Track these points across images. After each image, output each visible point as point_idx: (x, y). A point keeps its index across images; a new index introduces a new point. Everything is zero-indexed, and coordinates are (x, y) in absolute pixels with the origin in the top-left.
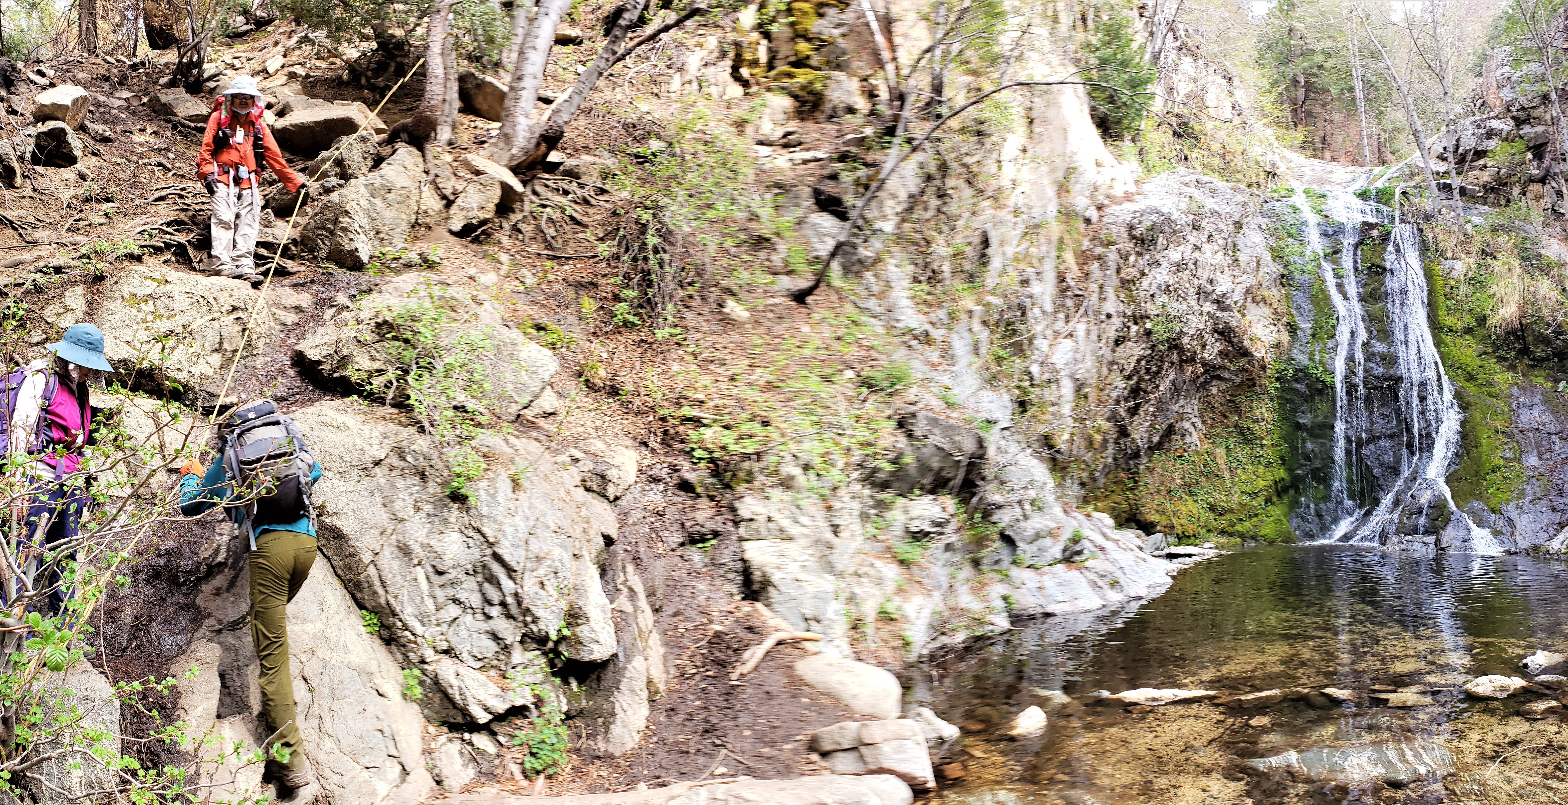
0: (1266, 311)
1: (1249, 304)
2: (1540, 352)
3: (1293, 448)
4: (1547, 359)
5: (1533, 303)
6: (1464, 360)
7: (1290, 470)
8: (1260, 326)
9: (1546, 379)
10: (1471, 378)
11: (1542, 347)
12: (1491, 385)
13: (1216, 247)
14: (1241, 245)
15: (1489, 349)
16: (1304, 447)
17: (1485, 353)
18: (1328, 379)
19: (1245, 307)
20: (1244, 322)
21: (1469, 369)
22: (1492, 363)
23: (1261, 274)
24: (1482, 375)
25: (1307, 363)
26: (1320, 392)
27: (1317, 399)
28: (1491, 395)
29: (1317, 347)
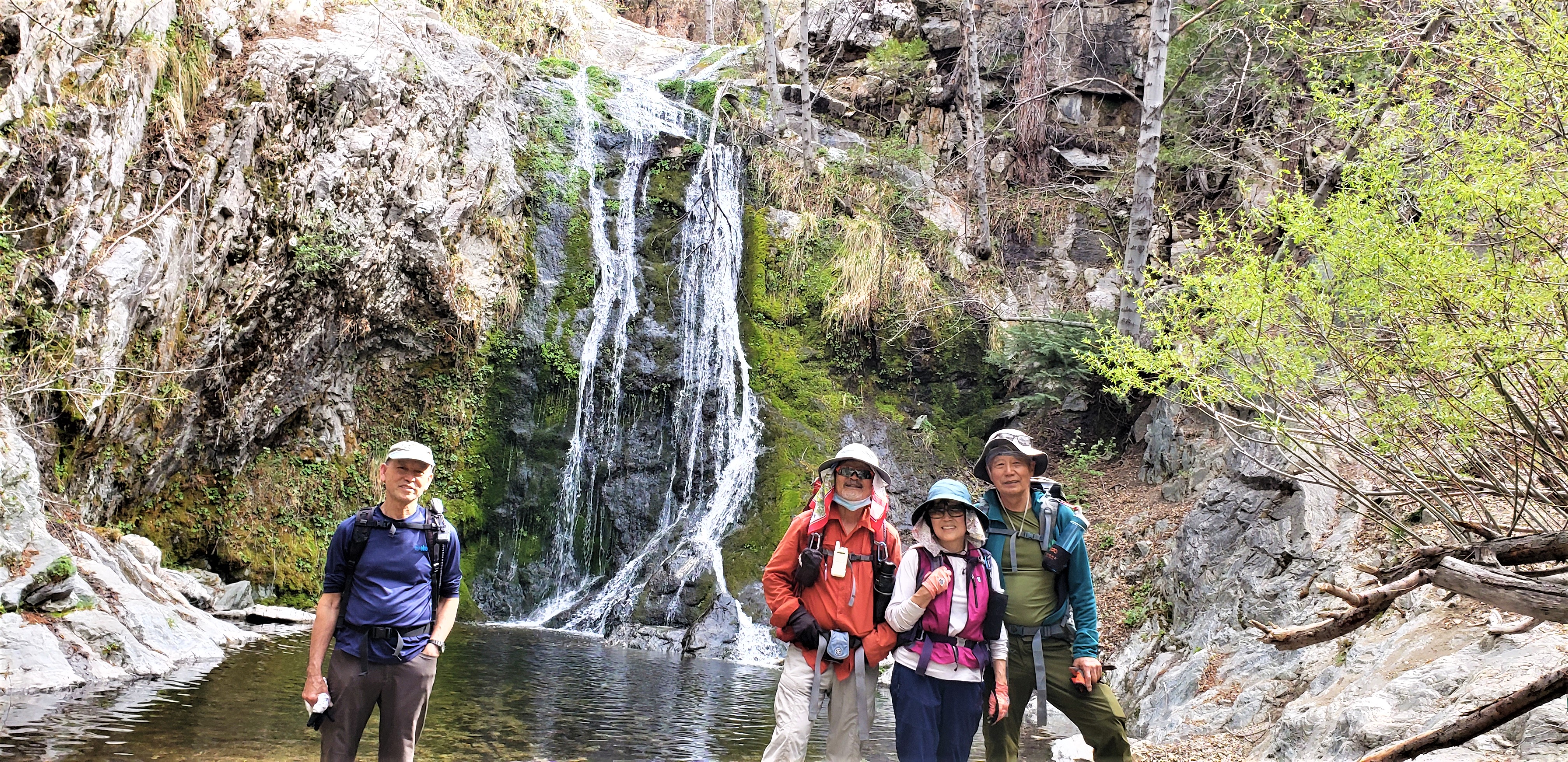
0: (490, 249)
1: (464, 235)
2: (896, 367)
3: (498, 473)
4: (904, 379)
5: (894, 293)
6: (780, 365)
7: (487, 507)
8: (477, 272)
9: (900, 408)
10: (788, 393)
11: (898, 360)
12: (815, 408)
13: (431, 139)
14: (471, 142)
15: (821, 354)
16: (515, 471)
17: (814, 358)
18: (569, 370)
19: (458, 239)
20: (453, 262)
21: (786, 380)
22: (821, 375)
23: (492, 191)
24: (804, 392)
25: (540, 340)
26: (555, 389)
27: (549, 399)
28: (812, 423)
29: (562, 318)
